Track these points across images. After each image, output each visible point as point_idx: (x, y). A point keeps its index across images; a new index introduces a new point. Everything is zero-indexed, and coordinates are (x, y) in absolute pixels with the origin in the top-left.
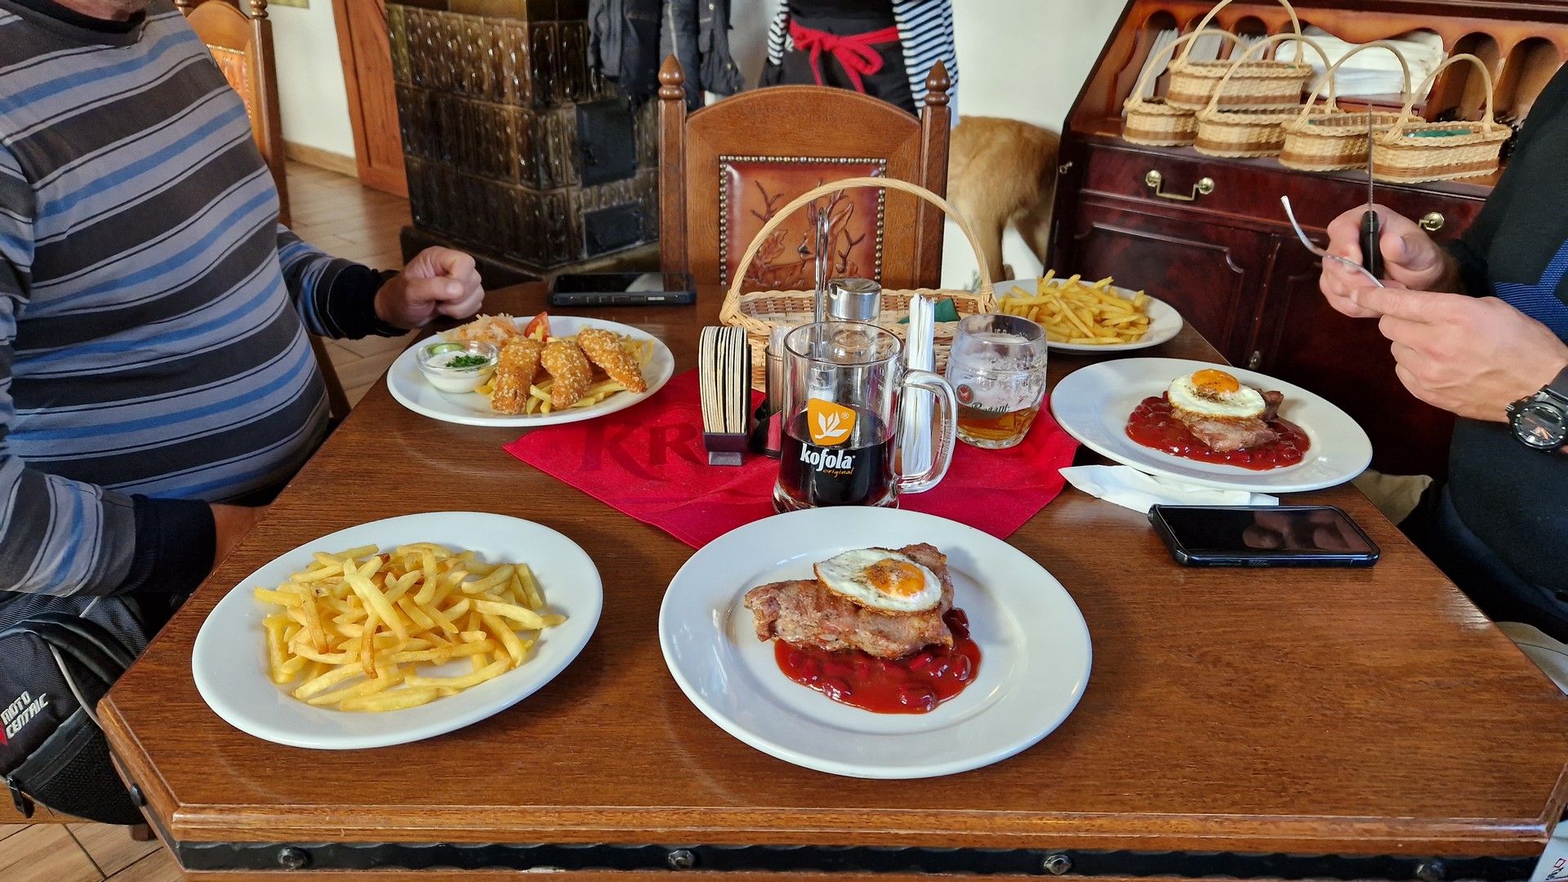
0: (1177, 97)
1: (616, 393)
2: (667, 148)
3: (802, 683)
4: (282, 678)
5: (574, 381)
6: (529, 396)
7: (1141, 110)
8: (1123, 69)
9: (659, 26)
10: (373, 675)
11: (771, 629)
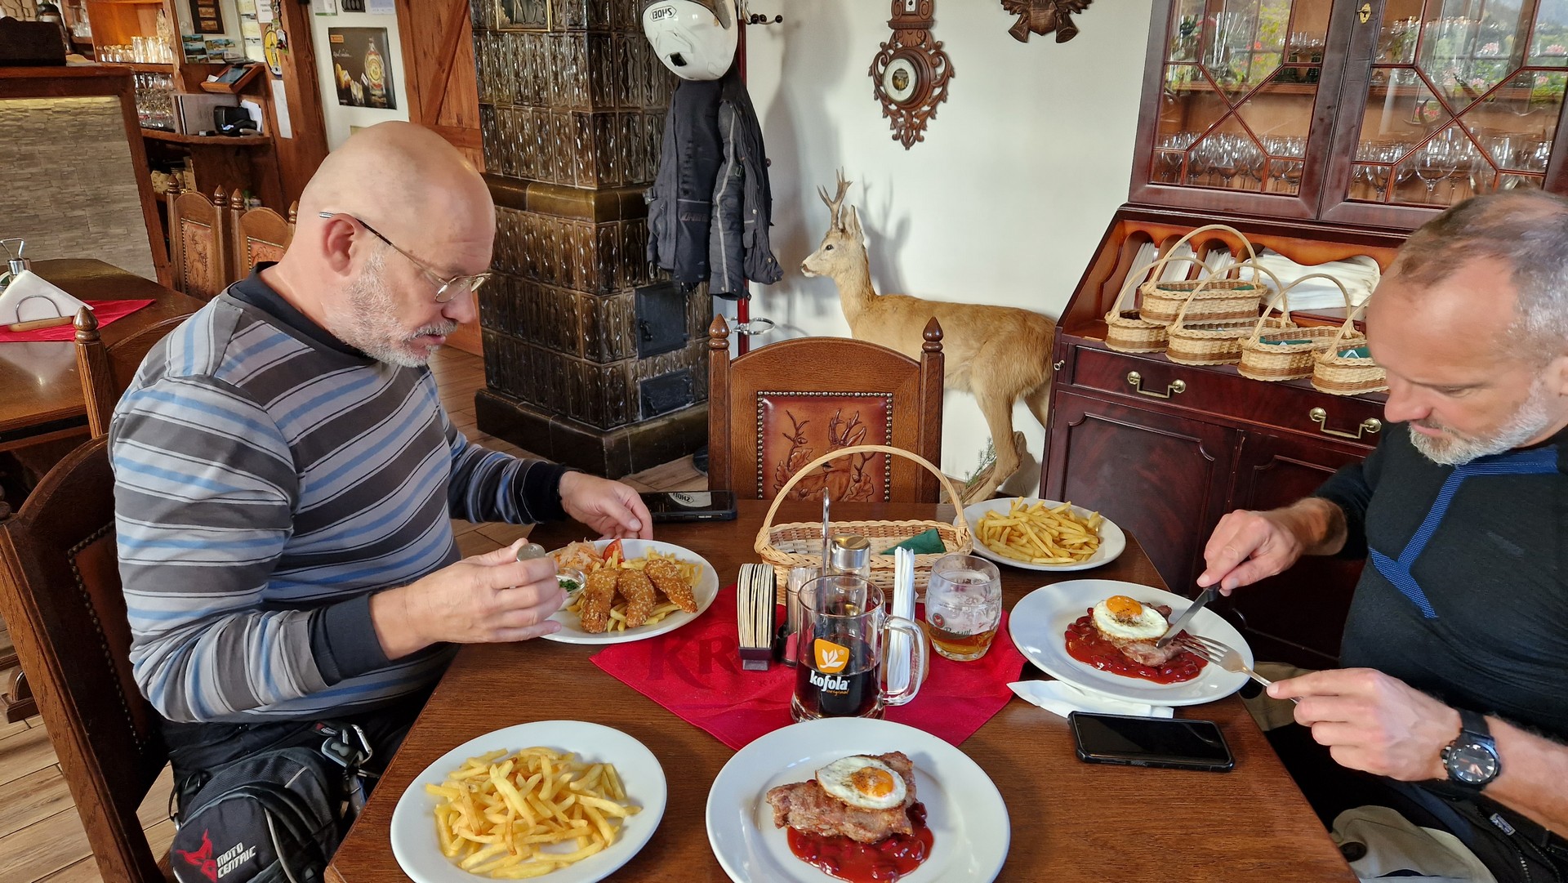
0: (1149, 315)
1: (674, 612)
2: (715, 385)
3: (805, 860)
4: (451, 853)
5: (644, 605)
6: (609, 617)
7: (1118, 323)
8: (1107, 279)
9: (709, 225)
10: (514, 852)
11: (785, 819)
